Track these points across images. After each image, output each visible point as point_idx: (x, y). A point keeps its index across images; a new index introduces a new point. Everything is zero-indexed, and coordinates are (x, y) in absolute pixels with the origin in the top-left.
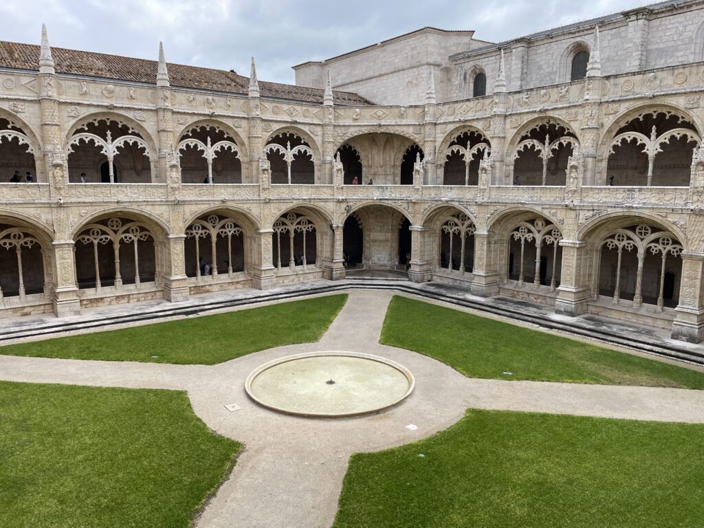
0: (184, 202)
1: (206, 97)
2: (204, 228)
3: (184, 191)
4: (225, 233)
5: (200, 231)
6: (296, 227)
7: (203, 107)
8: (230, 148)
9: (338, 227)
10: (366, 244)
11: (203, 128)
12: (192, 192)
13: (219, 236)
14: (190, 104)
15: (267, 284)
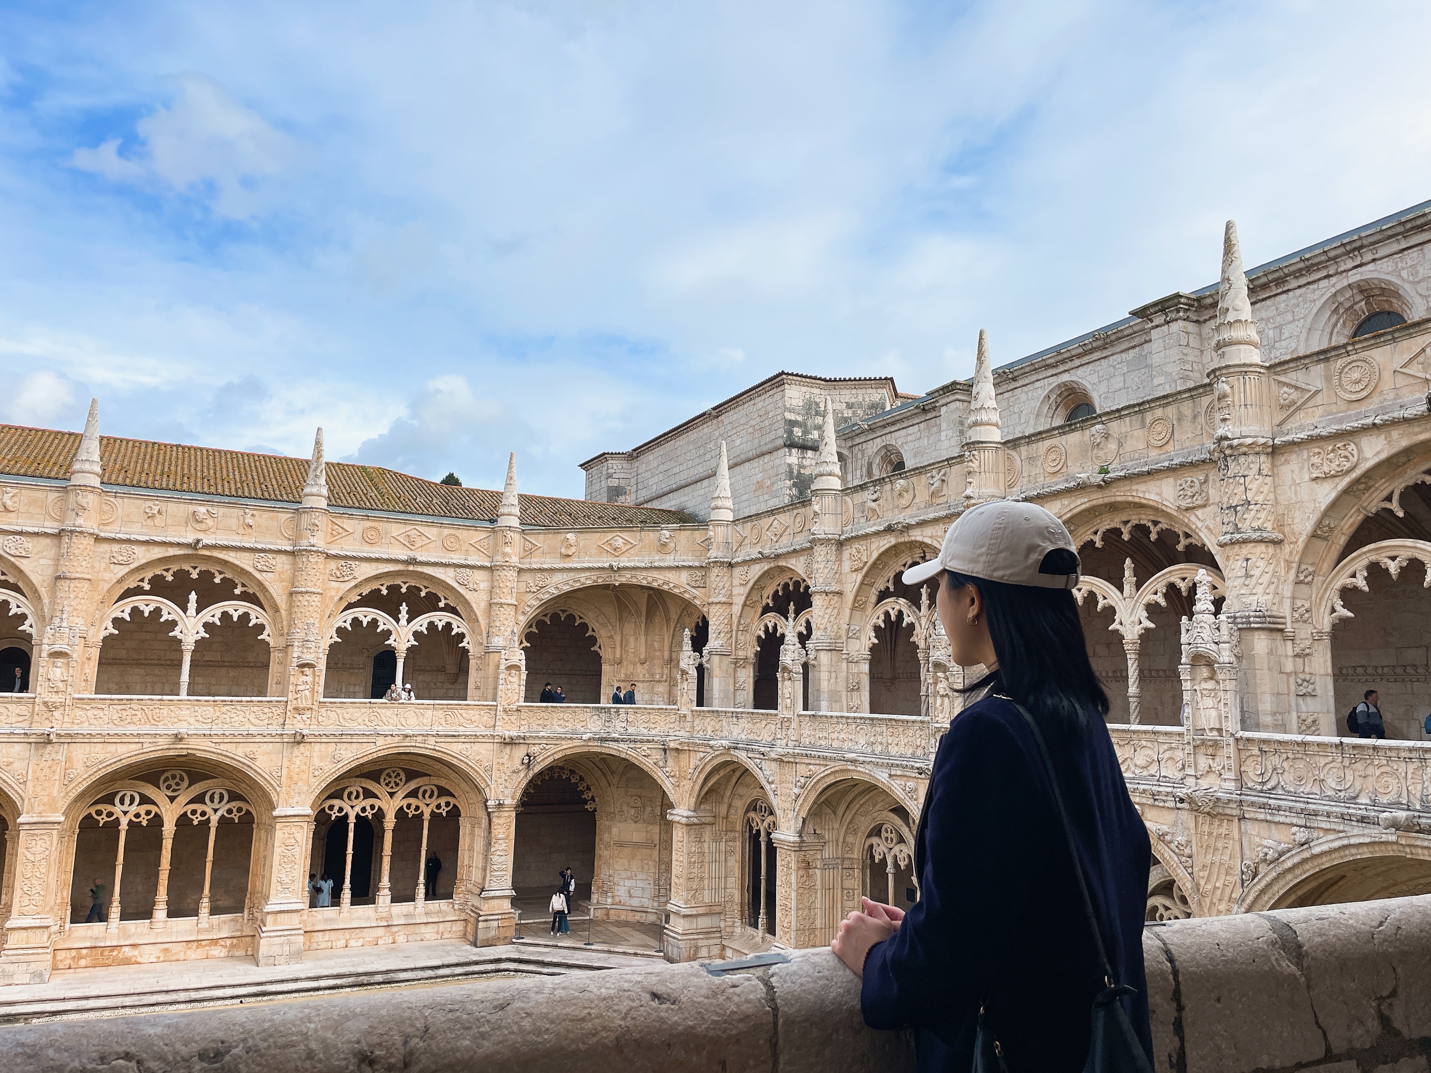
0: (70, 738)
1: (192, 508)
2: (145, 800)
3: (79, 713)
4: (203, 814)
5: (134, 809)
6: (405, 803)
7: (183, 529)
8: (245, 617)
9: (500, 805)
10: (602, 852)
11: (181, 575)
12: (101, 713)
13: (183, 821)
14: (149, 521)
15: (276, 950)
